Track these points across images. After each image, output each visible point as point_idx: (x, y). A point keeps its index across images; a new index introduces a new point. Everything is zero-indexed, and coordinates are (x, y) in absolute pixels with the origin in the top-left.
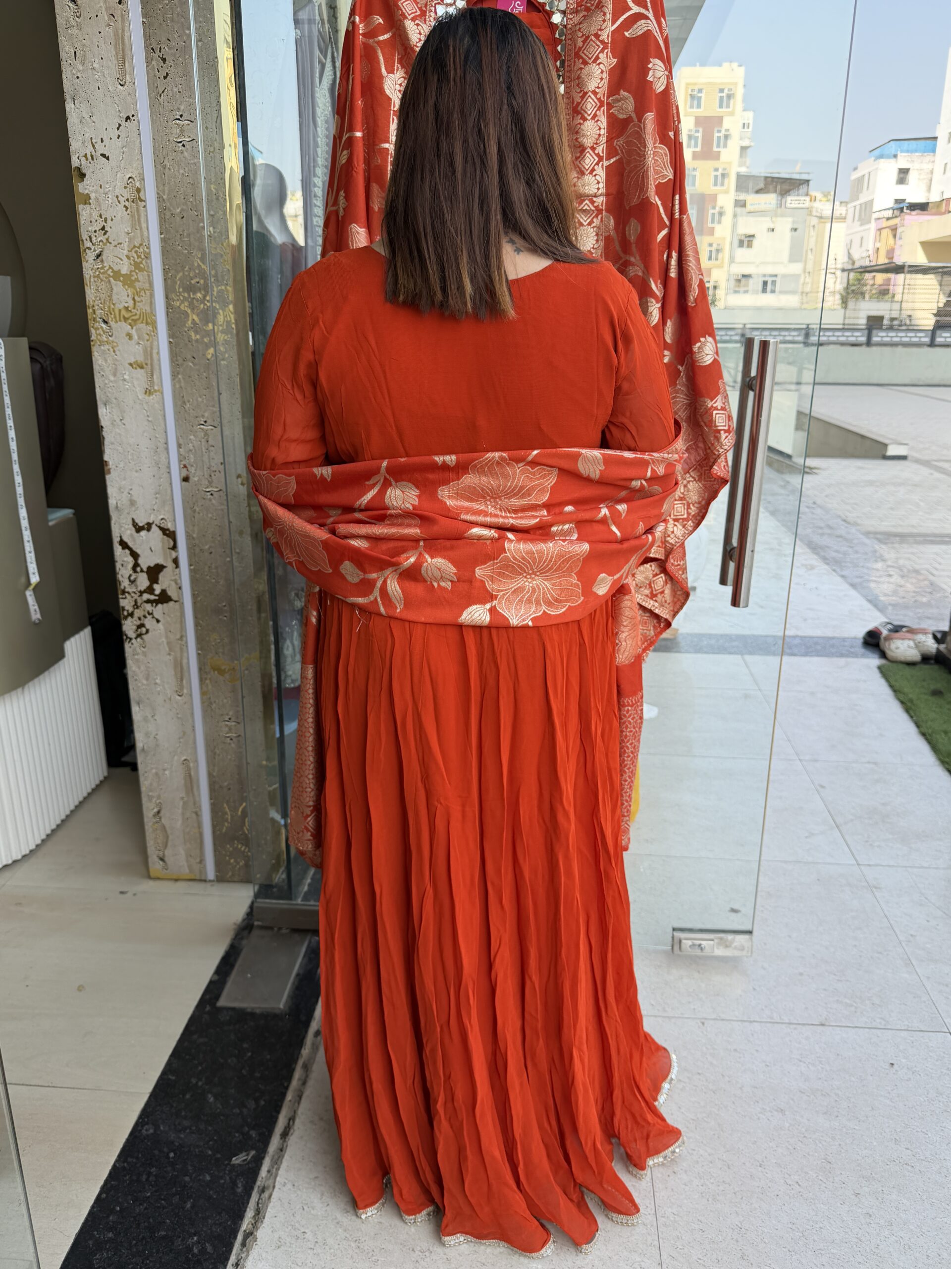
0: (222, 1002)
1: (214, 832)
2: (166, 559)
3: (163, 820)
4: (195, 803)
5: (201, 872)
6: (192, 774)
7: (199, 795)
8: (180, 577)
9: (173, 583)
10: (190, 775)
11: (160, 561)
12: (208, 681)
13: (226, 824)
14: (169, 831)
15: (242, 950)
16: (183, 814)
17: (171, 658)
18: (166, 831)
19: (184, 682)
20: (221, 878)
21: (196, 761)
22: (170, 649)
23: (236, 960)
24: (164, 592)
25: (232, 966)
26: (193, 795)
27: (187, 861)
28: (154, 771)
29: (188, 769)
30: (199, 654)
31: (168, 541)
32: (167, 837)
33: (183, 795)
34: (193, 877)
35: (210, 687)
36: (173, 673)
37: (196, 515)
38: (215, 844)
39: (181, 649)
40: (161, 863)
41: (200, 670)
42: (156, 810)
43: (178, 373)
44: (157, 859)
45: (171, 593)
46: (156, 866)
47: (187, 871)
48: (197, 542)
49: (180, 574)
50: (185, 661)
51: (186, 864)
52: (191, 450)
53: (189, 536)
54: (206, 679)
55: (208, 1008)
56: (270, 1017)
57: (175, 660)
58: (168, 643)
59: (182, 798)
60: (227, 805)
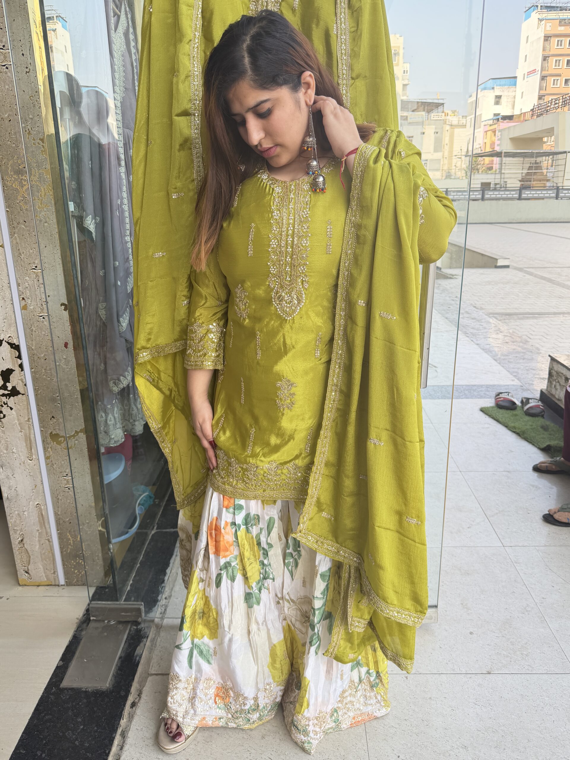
0: (65, 684)
1: (62, 552)
2: (14, 364)
3: (25, 545)
4: (47, 534)
5: (55, 579)
6: (43, 513)
7: (50, 528)
8: (25, 377)
9: (20, 382)
10: (42, 514)
11: (10, 367)
12: (49, 449)
13: (70, 547)
14: (30, 553)
15: (81, 639)
16: (39, 541)
17: (22, 434)
18: (28, 553)
19: (33, 450)
20: (69, 583)
21: (46, 505)
22: (21, 428)
23: (76, 648)
24: (14, 388)
25: (74, 653)
26: (45, 528)
27: (45, 573)
28: (16, 512)
29: (41, 510)
30: (42, 431)
31: (15, 353)
32: (30, 557)
33: (38, 528)
34: (50, 584)
35: (51, 453)
36: (25, 445)
37: (34, 333)
38: (63, 560)
39: (29, 428)
40: (26, 574)
41: (43, 441)
42: (19, 539)
43: (14, 233)
44: (24, 572)
45: (20, 388)
46: (23, 576)
47: (46, 579)
48: (35, 352)
49: (24, 375)
50: (32, 436)
51: (44, 575)
52: (27, 288)
53: (29, 348)
54: (48, 448)
55: (54, 689)
56: (98, 694)
57: (26, 435)
58: (19, 424)
59: (38, 530)
60: (70, 533)
